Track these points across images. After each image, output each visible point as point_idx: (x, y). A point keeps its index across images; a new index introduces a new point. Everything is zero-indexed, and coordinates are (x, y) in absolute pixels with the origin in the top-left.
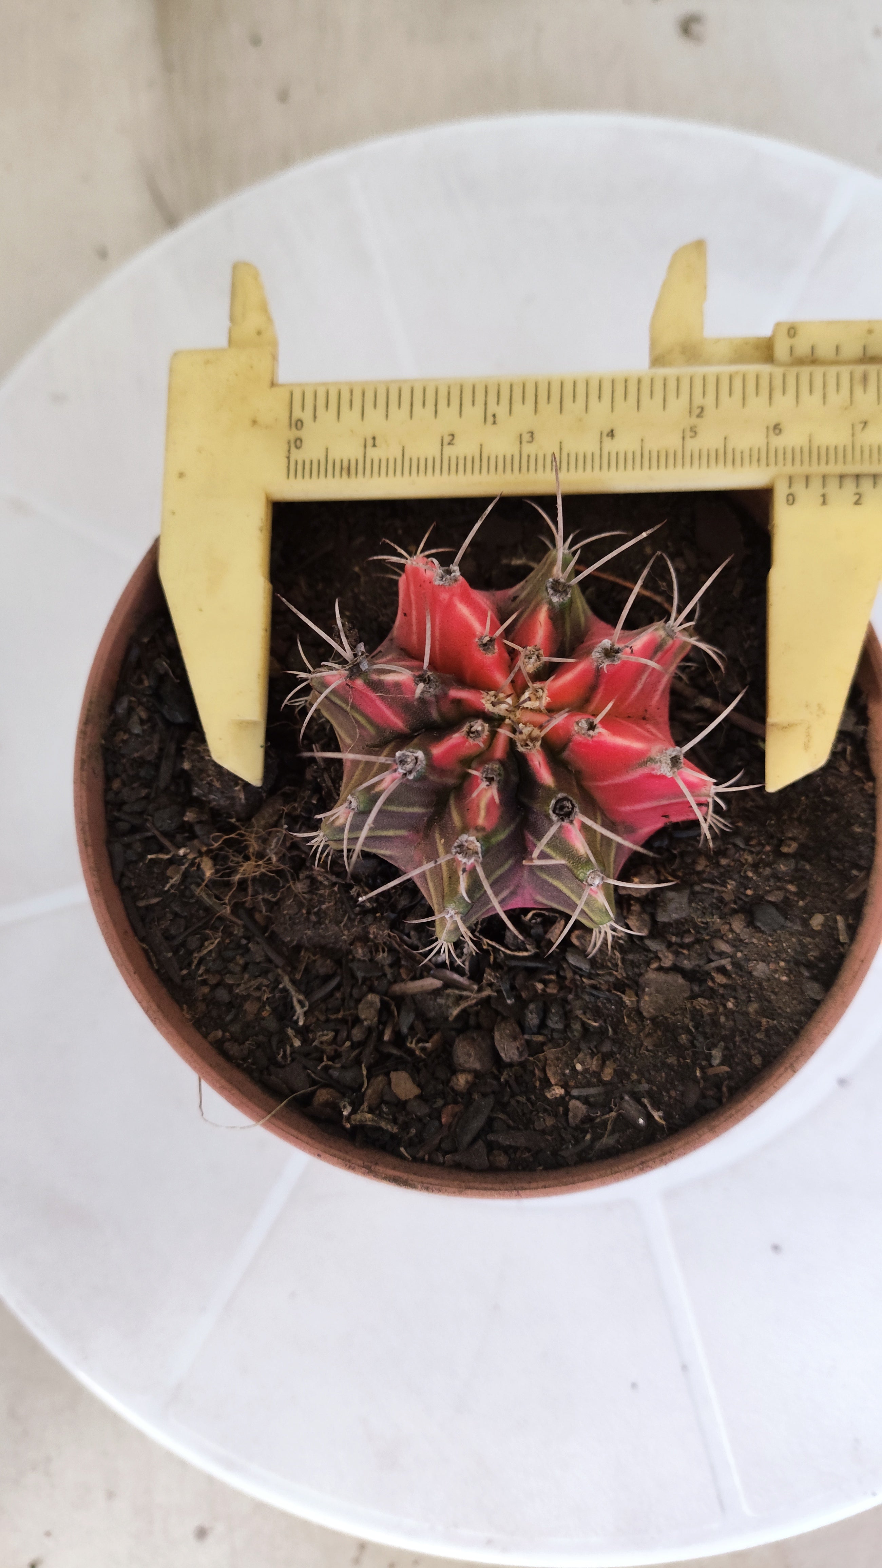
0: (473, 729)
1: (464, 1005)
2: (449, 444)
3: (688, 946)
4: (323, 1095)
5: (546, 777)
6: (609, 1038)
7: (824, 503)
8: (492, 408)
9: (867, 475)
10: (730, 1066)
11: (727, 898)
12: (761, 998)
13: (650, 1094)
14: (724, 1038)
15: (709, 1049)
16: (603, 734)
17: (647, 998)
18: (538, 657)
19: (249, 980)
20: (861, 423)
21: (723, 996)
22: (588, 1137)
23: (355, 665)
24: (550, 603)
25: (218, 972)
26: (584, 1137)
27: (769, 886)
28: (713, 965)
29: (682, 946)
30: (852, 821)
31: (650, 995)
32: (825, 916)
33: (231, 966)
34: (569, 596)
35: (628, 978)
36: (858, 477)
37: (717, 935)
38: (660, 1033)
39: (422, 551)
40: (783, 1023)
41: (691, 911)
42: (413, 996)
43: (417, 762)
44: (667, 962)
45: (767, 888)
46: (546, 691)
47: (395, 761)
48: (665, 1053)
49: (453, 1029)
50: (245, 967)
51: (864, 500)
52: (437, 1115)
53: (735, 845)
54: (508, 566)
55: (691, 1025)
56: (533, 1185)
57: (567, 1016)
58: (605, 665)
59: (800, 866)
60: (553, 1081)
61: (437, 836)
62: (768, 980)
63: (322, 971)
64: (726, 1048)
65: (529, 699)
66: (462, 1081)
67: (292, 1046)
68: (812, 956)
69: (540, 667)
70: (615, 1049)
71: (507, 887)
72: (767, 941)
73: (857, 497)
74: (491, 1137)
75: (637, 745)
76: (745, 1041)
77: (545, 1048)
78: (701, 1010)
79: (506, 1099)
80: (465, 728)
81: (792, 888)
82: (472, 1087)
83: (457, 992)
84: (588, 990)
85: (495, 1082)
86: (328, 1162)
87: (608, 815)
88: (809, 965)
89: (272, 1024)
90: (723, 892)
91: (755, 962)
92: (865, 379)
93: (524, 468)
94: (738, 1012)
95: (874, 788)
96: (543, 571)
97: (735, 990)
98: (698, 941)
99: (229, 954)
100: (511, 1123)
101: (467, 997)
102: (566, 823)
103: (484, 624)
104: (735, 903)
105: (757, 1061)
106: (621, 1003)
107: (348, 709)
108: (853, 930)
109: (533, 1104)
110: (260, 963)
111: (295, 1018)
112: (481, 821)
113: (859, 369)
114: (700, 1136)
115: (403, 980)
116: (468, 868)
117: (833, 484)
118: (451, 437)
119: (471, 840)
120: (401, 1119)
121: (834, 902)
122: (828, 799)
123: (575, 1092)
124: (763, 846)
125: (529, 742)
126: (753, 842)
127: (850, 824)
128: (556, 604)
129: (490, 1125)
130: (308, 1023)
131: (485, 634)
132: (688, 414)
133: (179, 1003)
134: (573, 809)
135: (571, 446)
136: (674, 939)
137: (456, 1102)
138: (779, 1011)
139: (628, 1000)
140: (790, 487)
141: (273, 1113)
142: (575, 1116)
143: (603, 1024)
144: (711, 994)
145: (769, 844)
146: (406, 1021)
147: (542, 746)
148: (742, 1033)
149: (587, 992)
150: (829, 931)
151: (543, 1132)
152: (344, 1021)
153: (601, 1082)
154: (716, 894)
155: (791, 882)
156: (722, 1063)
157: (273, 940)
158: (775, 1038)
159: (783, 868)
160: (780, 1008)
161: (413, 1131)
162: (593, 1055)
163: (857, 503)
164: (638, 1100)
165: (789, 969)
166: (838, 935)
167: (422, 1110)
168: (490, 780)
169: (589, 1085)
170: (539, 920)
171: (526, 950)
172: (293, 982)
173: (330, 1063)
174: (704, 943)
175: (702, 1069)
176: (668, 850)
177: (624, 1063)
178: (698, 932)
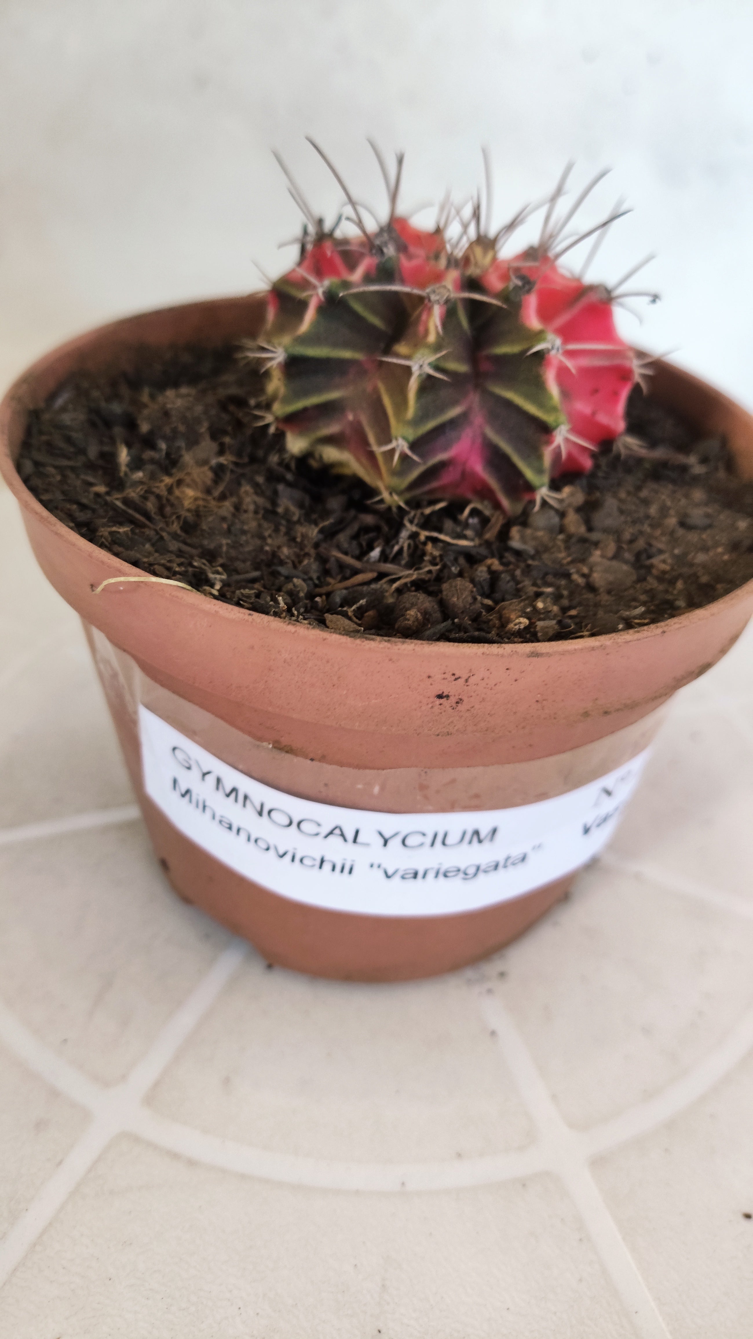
3: (627, 543)
6: (565, 598)
11: (652, 514)
17: (596, 575)
28: (653, 560)
31: (599, 573)
32: (747, 522)
41: (622, 522)
44: (610, 552)
60: (514, 617)
72: (700, 537)
81: (710, 510)
90: (648, 512)
91: (693, 553)
143: (556, 591)
154: (642, 512)
171: (466, 538)
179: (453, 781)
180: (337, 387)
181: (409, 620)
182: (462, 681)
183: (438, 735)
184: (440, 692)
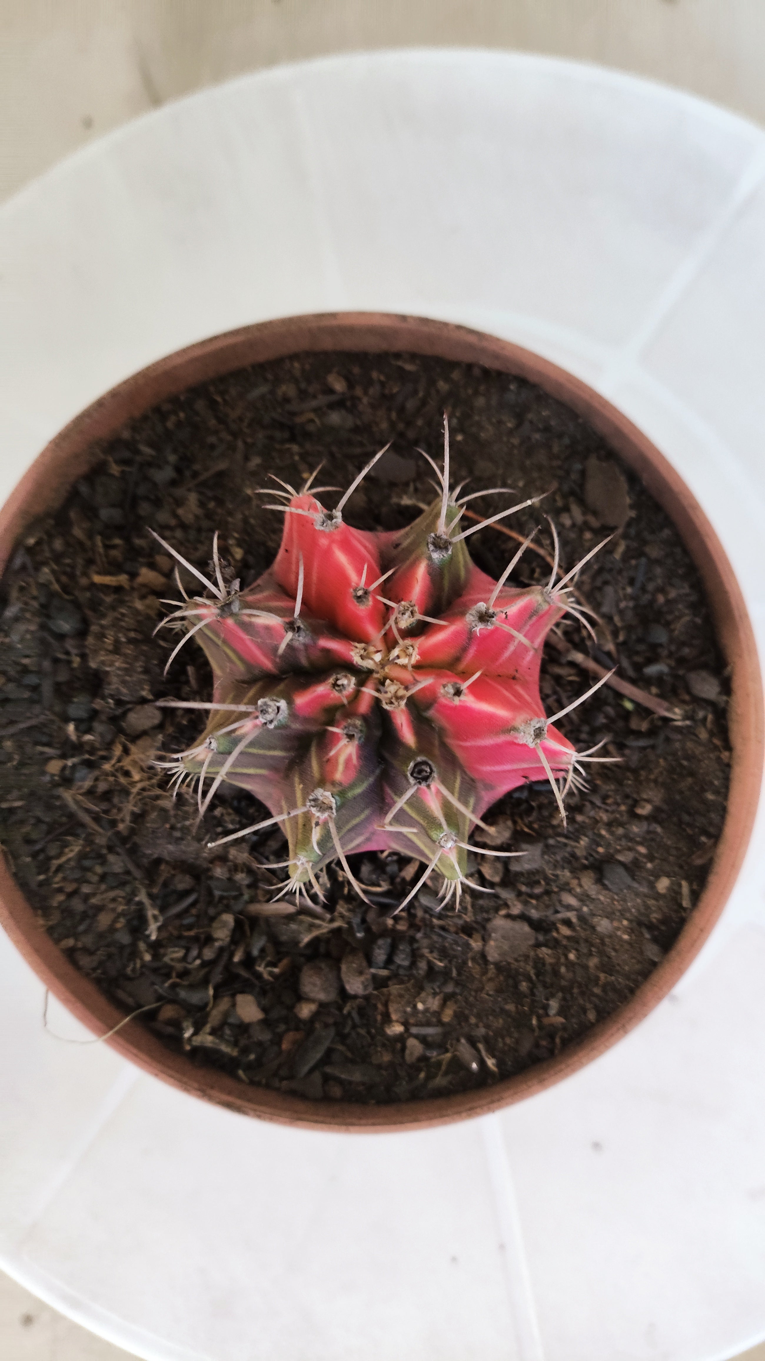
0: (339, 682)
1: (315, 933)
3: (537, 897)
4: (168, 1012)
5: (408, 737)
6: (452, 978)
10: (566, 1018)
11: (579, 853)
12: (602, 953)
13: (486, 1040)
14: (563, 989)
15: (547, 999)
16: (468, 700)
17: (492, 943)
18: (412, 613)
19: (106, 891)
21: (565, 947)
22: (422, 1075)
23: (227, 604)
24: (430, 558)
25: (76, 880)
26: (418, 1075)
27: (620, 845)
28: (559, 916)
29: (531, 896)
30: (706, 787)
31: (496, 940)
32: (670, 880)
33: (89, 875)
34: (450, 552)
35: (476, 922)
37: (566, 888)
38: (502, 978)
39: (311, 487)
40: (620, 980)
41: (543, 862)
42: (267, 919)
43: (278, 712)
44: (517, 909)
45: (618, 847)
46: (416, 650)
47: (256, 709)
48: (504, 999)
49: (302, 955)
50: (103, 878)
52: (277, 1040)
53: (592, 803)
54: (399, 505)
55: (532, 973)
56: (363, 1121)
57: (415, 956)
58: (479, 628)
59: (651, 828)
60: (394, 1017)
61: (297, 780)
62: (610, 937)
63: (181, 886)
64: (564, 999)
65: (398, 657)
66: (306, 1011)
67: (142, 959)
68: (655, 918)
69: (413, 623)
70: (458, 991)
71: (361, 834)
72: (613, 899)
74: (328, 1070)
75: (502, 712)
76: (582, 993)
77: (390, 983)
78: (543, 959)
79: (347, 1030)
80: (331, 680)
81: (642, 850)
82: (315, 1016)
83: (309, 919)
84: (437, 930)
85: (337, 1012)
86: (165, 1081)
87: (468, 773)
88: (650, 927)
89: (124, 938)
90: (576, 847)
91: (599, 918)
94: (579, 964)
95: (731, 757)
96: (428, 521)
97: (578, 942)
98: (548, 893)
99: (87, 863)
100: (349, 1055)
101: (319, 927)
102: (423, 786)
103: (360, 574)
104: (586, 859)
105: (592, 1016)
106: (467, 946)
107: (220, 643)
108: (696, 897)
109: (373, 1037)
110: (118, 874)
111: (147, 933)
112: (339, 775)
114: (530, 1087)
115: (259, 902)
116: (320, 822)
119: (325, 795)
120: (243, 1042)
121: (681, 867)
122: (685, 763)
123: (414, 1030)
124: (618, 805)
125: (393, 700)
126: (610, 801)
127: (703, 790)
128: (436, 561)
129: (327, 1059)
130: (160, 938)
131: (359, 588)
133: (35, 908)
134: (431, 773)
136: (524, 889)
137: (297, 1029)
138: (618, 968)
139: (476, 944)
141: (116, 1029)
142: (411, 1054)
143: (448, 965)
144: (555, 944)
145: (624, 804)
146: (258, 944)
147: (407, 704)
148: (580, 986)
149: (435, 932)
150: (673, 895)
151: (379, 1067)
152: (196, 939)
153: (440, 1023)
154: (569, 849)
155: (641, 844)
156: (559, 1013)
157: (133, 851)
158: (611, 995)
159: (635, 829)
160: (619, 965)
161: (252, 1057)
162: (435, 994)
164: (473, 1042)
165: (631, 929)
166: (681, 899)
167: (265, 1036)
168: (351, 737)
169: (428, 1024)
170: (395, 858)
171: (379, 886)
172: (150, 896)
173: (178, 980)
174: (553, 894)
175: (539, 1018)
176: (527, 801)
177: (464, 1004)
178: (548, 884)
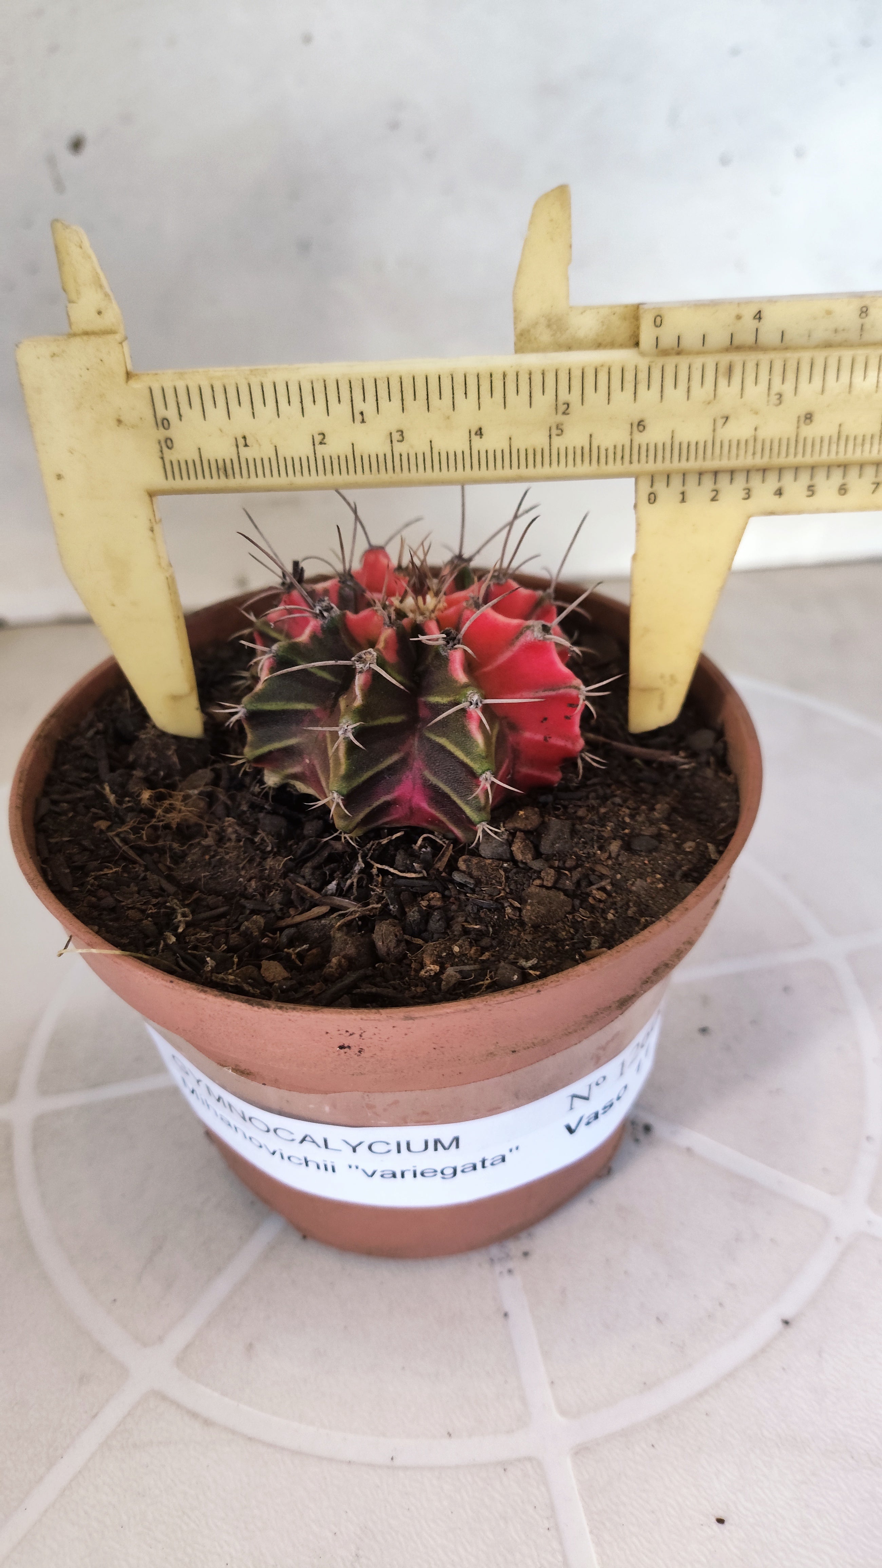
2: (321, 443)
3: (570, 869)
6: (489, 936)
7: (683, 500)
8: (359, 406)
9: (724, 471)
11: (606, 835)
12: (639, 904)
14: (604, 935)
17: (529, 908)
20: (722, 418)
21: (603, 909)
28: (593, 884)
29: (564, 868)
31: (532, 905)
32: (696, 843)
33: (125, 889)
35: (511, 892)
36: (716, 473)
37: (598, 860)
41: (573, 845)
44: (549, 881)
50: (139, 892)
51: (721, 496)
57: (449, 922)
60: (429, 962)
62: (646, 892)
66: (334, 963)
68: (685, 867)
72: (643, 861)
73: (715, 493)
74: (357, 991)
78: (581, 920)
81: (664, 824)
82: (344, 972)
84: (473, 904)
88: (682, 874)
90: (603, 831)
91: (633, 880)
92: (730, 369)
93: (398, 468)
94: (618, 920)
97: (615, 903)
98: (580, 866)
106: (504, 910)
109: (405, 983)
110: (152, 890)
113: (725, 359)
117: (692, 481)
118: (321, 437)
132: (554, 412)
135: (441, 445)
136: (556, 862)
139: (510, 908)
140: (652, 486)
143: (485, 927)
144: (592, 908)
148: (621, 932)
150: (700, 852)
151: (413, 996)
153: (477, 962)
156: (601, 947)
159: (657, 815)
163: (713, 499)
164: (513, 963)
165: (664, 881)
166: (709, 855)
169: (465, 965)
170: (428, 847)
171: (415, 872)
174: (585, 867)
175: (582, 954)
176: (552, 804)
178: (580, 859)
179: (396, 1102)
180: (294, 735)
181: (332, 968)
182: (357, 1036)
183: (353, 1075)
184: (341, 1044)
